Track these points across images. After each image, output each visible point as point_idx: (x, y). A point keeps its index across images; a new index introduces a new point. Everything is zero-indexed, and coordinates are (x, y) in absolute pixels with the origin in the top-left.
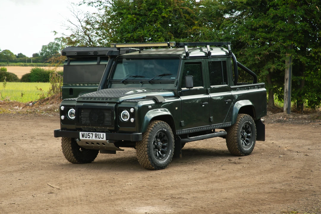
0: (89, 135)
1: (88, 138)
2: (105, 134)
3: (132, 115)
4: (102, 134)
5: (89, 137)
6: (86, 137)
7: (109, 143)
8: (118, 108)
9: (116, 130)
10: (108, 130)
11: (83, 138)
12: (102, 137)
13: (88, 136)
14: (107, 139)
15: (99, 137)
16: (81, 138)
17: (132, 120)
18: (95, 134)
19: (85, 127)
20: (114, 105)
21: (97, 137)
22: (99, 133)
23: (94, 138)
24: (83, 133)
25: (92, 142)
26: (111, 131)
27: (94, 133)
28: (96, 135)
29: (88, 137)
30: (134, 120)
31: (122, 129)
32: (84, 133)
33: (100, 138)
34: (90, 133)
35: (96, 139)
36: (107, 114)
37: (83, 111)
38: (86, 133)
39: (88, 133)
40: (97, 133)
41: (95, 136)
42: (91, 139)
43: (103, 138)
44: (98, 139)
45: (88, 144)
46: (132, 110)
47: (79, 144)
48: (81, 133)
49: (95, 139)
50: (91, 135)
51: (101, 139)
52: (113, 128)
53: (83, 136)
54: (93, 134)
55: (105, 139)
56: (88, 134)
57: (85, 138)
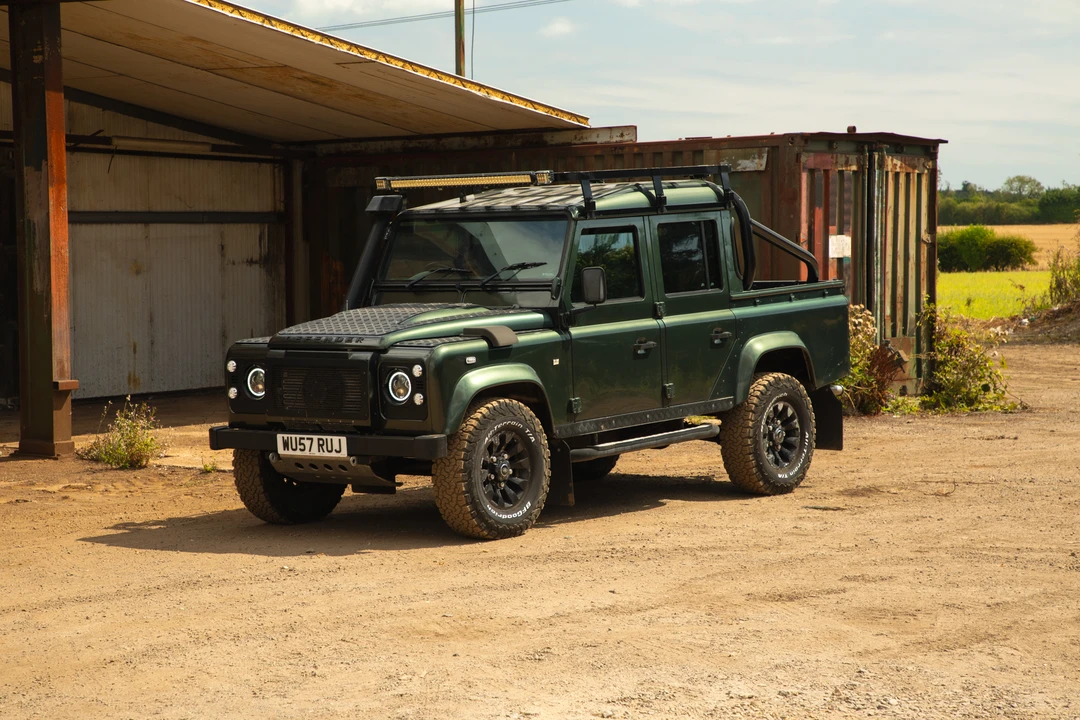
0: (302, 441)
1: (301, 450)
2: (344, 439)
3: (419, 385)
4: (336, 439)
5: (302, 447)
6: (294, 447)
7: (358, 463)
8: (380, 364)
9: (377, 428)
10: (355, 427)
11: (286, 452)
12: (337, 447)
13: (300, 444)
14: (349, 455)
15: (330, 449)
16: (281, 450)
17: (418, 399)
18: (319, 439)
19: (293, 419)
20: (367, 356)
21: (325, 447)
22: (329, 438)
23: (315, 452)
24: (286, 436)
25: (313, 463)
26: (362, 430)
27: (315, 438)
28: (321, 442)
29: (299, 447)
30: (425, 399)
31: (391, 424)
32: (289, 436)
33: (331, 451)
34: (306, 436)
35: (321, 454)
36: (350, 383)
37: (285, 375)
38: (293, 436)
39: (298, 436)
40: (324, 437)
41: (319, 445)
42: (307, 453)
43: (339, 452)
44: (327, 454)
45: (302, 467)
46: (417, 370)
47: (279, 467)
48: (280, 437)
49: (317, 454)
50: (307, 443)
51: (334, 454)
52: (367, 423)
53: (286, 445)
54: (312, 439)
55: (344, 453)
56: (301, 439)
57: (290, 452)
